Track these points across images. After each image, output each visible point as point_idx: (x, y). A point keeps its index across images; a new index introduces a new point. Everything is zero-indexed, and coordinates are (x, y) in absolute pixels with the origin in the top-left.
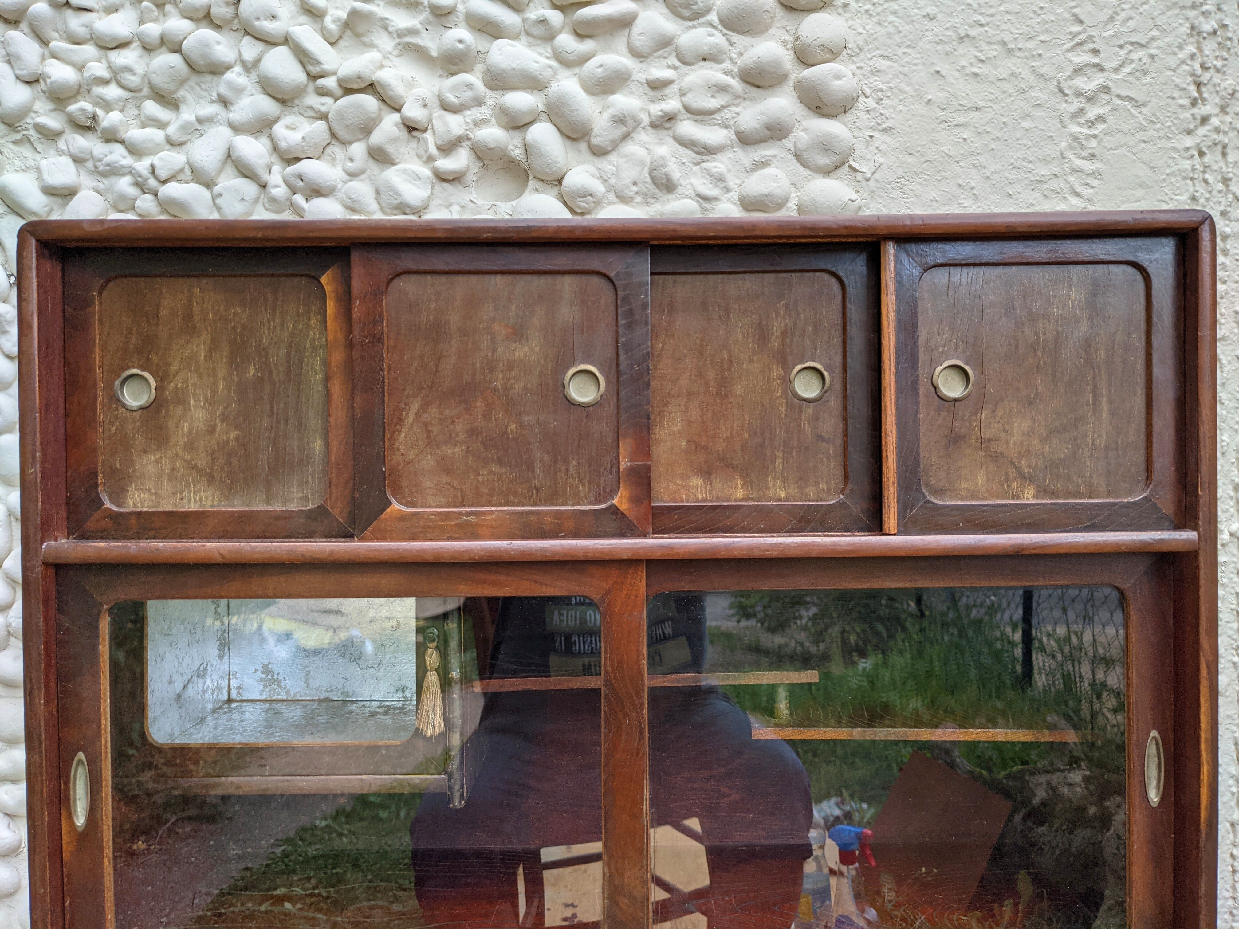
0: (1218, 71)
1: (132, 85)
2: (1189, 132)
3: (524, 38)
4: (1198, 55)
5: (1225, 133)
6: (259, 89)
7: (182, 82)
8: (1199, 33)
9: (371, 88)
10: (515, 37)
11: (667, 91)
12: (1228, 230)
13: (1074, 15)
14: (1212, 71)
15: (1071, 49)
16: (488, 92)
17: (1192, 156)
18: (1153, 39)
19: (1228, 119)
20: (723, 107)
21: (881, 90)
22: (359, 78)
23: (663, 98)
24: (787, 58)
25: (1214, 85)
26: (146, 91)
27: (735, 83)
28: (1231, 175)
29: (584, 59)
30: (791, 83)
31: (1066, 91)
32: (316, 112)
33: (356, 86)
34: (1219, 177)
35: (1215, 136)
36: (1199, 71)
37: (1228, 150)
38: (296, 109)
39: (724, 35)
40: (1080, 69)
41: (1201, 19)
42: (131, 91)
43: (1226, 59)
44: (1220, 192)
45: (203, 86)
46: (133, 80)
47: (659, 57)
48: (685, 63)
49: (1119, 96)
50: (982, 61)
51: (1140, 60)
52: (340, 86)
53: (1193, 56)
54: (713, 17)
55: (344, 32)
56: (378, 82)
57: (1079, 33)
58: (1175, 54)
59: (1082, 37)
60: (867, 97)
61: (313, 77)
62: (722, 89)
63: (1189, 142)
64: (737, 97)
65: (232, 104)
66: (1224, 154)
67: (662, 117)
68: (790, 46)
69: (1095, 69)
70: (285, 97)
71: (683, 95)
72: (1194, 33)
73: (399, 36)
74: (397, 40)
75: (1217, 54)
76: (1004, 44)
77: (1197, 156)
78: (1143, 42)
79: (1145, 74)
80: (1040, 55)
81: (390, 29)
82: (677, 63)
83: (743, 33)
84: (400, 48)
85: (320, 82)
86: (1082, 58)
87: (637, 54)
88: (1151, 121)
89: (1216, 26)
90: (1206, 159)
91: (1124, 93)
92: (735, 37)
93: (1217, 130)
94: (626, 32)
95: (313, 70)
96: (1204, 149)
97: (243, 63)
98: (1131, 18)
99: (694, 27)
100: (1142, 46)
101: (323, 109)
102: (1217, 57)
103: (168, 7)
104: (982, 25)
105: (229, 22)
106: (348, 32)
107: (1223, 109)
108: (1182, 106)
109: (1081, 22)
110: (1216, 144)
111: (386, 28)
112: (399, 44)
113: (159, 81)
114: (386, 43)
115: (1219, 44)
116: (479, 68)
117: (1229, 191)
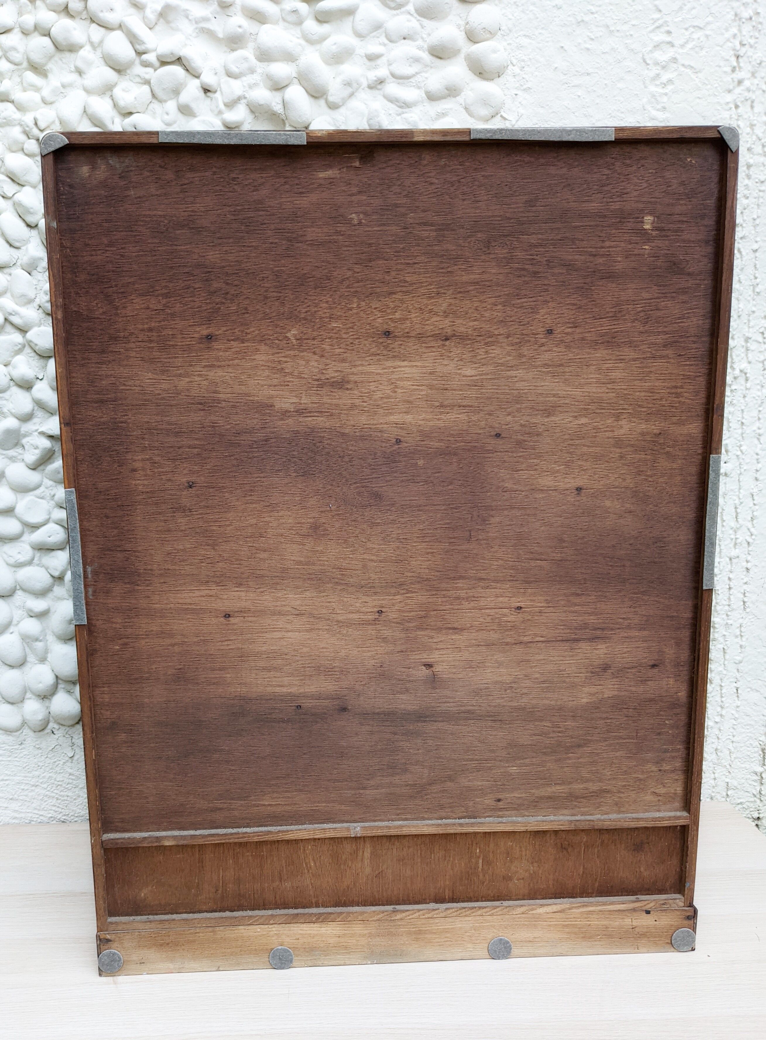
0: (751, 46)
1: (17, 60)
2: (729, 91)
3: (281, 23)
4: (738, 35)
5: (754, 92)
6: (103, 63)
7: (51, 58)
8: (740, 19)
9: (179, 61)
10: (276, 23)
11: (379, 62)
12: (751, 161)
13: (656, 6)
14: (747, 46)
15: (653, 31)
16: (258, 63)
17: (730, 109)
18: (708, 23)
19: (756, 81)
20: (417, 73)
21: (523, 61)
22: (172, 54)
23: (376, 67)
24: (460, 38)
25: (748, 57)
26: (25, 64)
27: (426, 56)
28: (755, 122)
29: (322, 39)
30: (462, 55)
31: (648, 62)
32: (142, 79)
33: (169, 60)
34: (748, 123)
35: (746, 94)
36: (738, 47)
37: (755, 104)
38: (128, 77)
39: (418, 20)
40: (658, 46)
41: (742, 8)
42: (16, 64)
43: (757, 38)
44: (748, 134)
45: (64, 60)
46: (17, 57)
47: (374, 37)
48: (391, 41)
49: (683, 65)
50: (592, 39)
51: (699, 39)
52: (158, 59)
53: (735, 36)
54: (410, 7)
55: (158, 20)
56: (184, 57)
57: (658, 19)
58: (723, 34)
59: (660, 22)
60: (514, 66)
61: (139, 54)
62: (417, 60)
63: (729, 98)
64: (427, 66)
65: (84, 73)
66: (752, 107)
67: (376, 81)
68: (462, 28)
69: (668, 46)
70: (121, 68)
71: (390, 65)
72: (737, 18)
73: (196, 23)
74: (195, 26)
75: (752, 34)
76: (608, 27)
77: (734, 108)
78: (702, 26)
79: (702, 49)
80: (631, 35)
81: (190, 17)
82: (386, 41)
83: (432, 19)
84: (197, 31)
85: (144, 57)
86: (660, 37)
87: (359, 35)
88: (704, 83)
89: (752, 14)
90: (740, 110)
91: (687, 63)
92: (425, 22)
93: (748, 90)
94: (351, 18)
95: (140, 48)
96: (739, 104)
97: (92, 44)
98: (694, 8)
99: (398, 15)
100: (701, 28)
101: (147, 77)
102: (751, 36)
103: (38, 3)
104: (592, 13)
105: (80, 13)
106: (161, 20)
107: (753, 75)
108: (725, 72)
109: (660, 11)
110: (747, 100)
111: (187, 17)
112: (196, 29)
113: (36, 57)
114: (187, 27)
115: (754, 27)
116: (251, 45)
117: (753, 133)
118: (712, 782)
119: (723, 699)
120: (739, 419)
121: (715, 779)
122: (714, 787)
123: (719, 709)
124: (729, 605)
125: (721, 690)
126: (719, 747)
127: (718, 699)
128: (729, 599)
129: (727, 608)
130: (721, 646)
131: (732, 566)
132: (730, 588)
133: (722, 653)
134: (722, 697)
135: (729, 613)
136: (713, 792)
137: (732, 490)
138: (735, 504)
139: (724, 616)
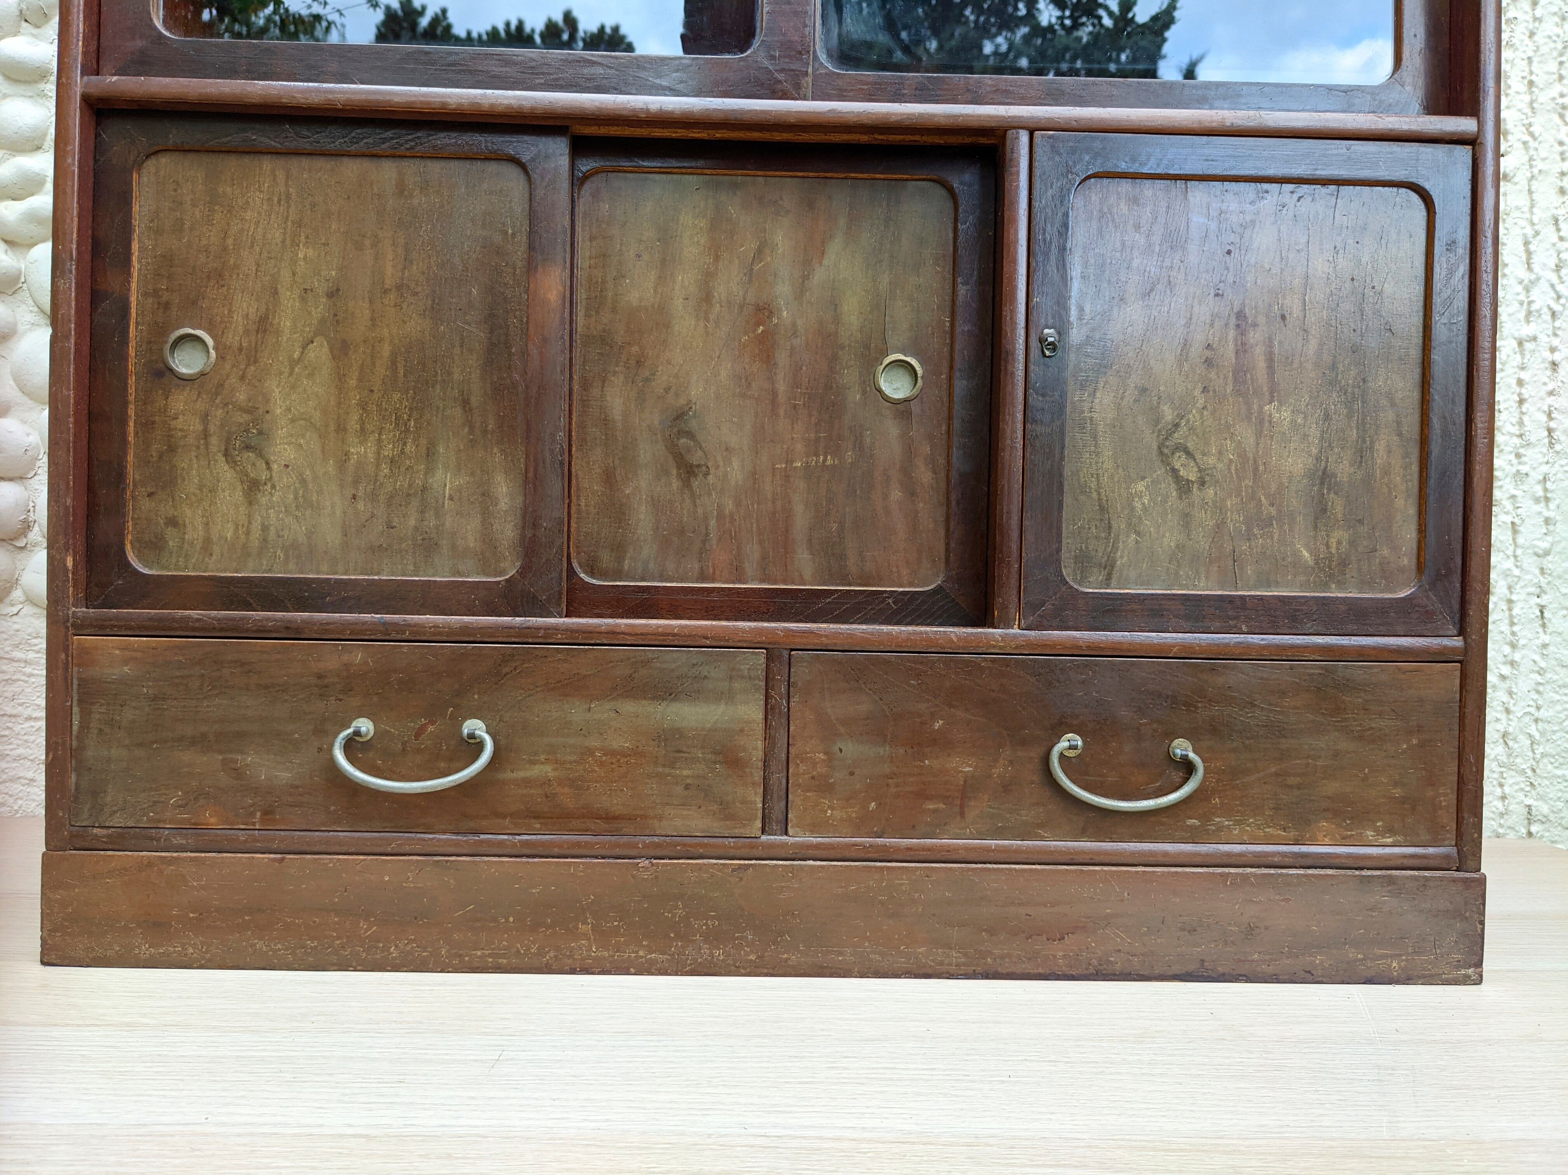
118: (1499, 804)
119: (1515, 629)
120: (1524, 74)
121: (1503, 798)
122: (1502, 815)
123: (1507, 649)
124: (1521, 436)
125: (1510, 610)
126: (1511, 730)
127: (1505, 627)
128: (1521, 423)
129: (1517, 441)
130: (1508, 519)
131: (1522, 354)
132: (1521, 402)
133: (1510, 533)
134: (1512, 624)
135: (1522, 451)
136: (1501, 826)
137: (1518, 208)
138: (1525, 235)
139: (1512, 457)
